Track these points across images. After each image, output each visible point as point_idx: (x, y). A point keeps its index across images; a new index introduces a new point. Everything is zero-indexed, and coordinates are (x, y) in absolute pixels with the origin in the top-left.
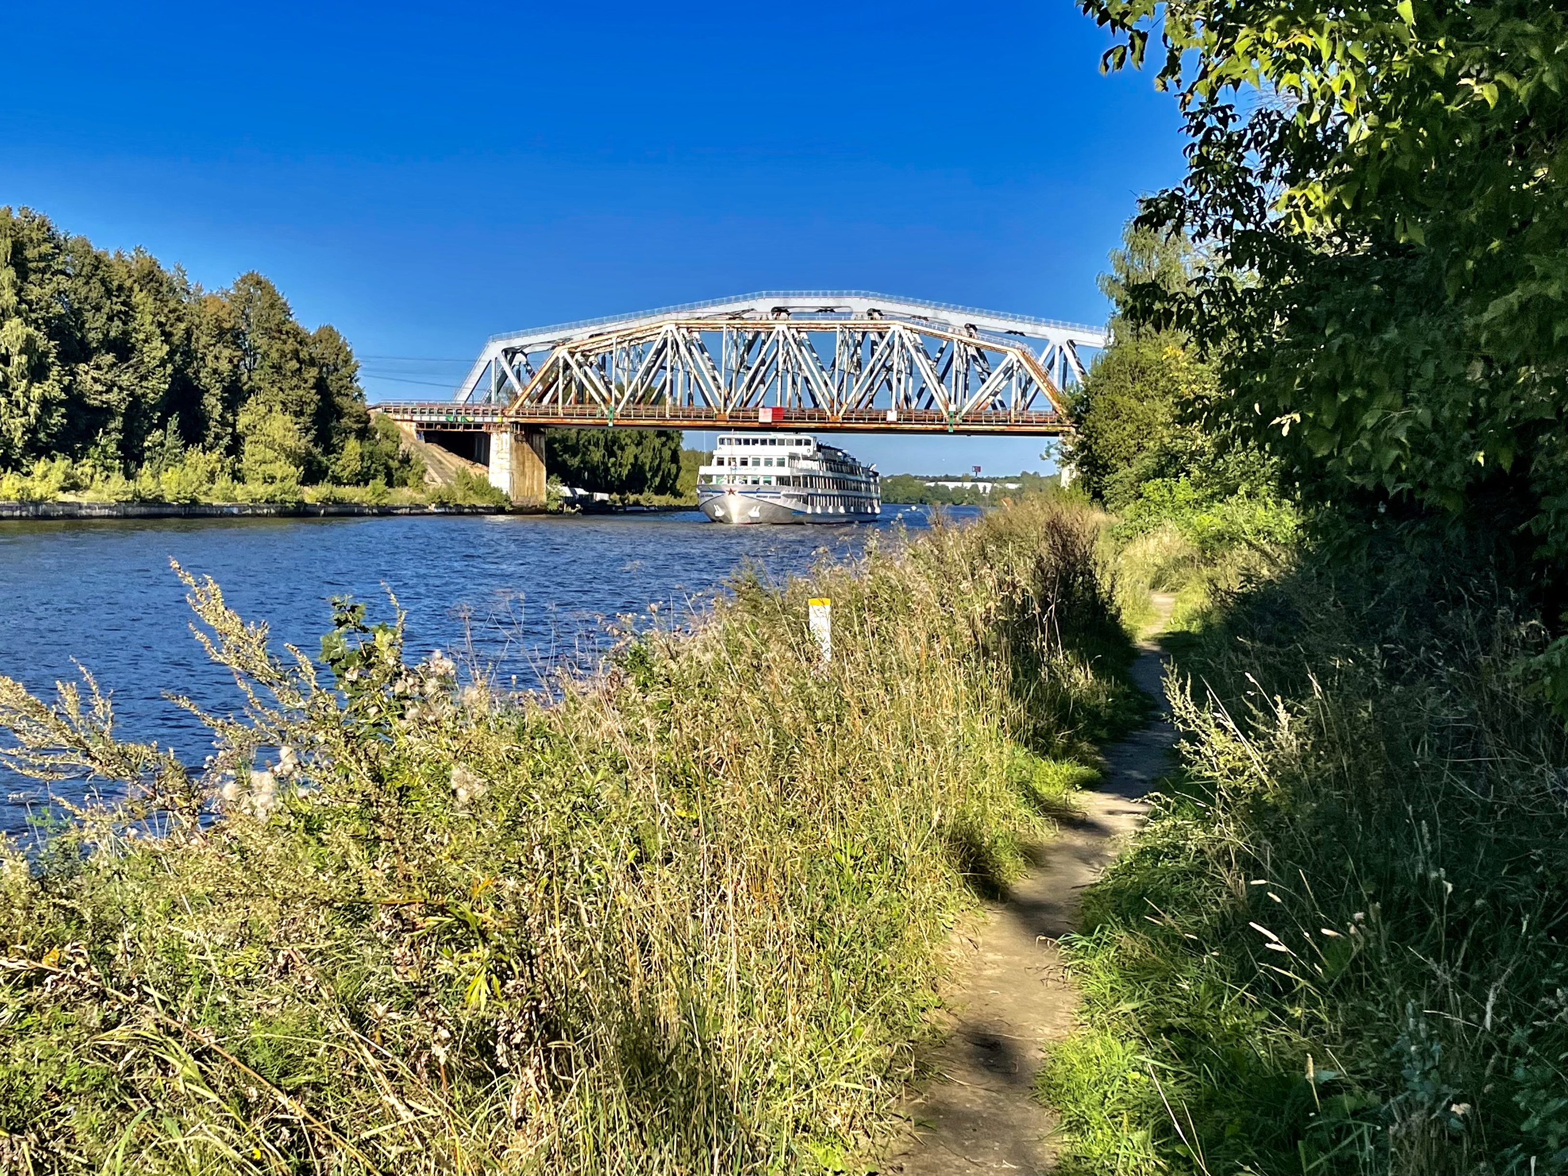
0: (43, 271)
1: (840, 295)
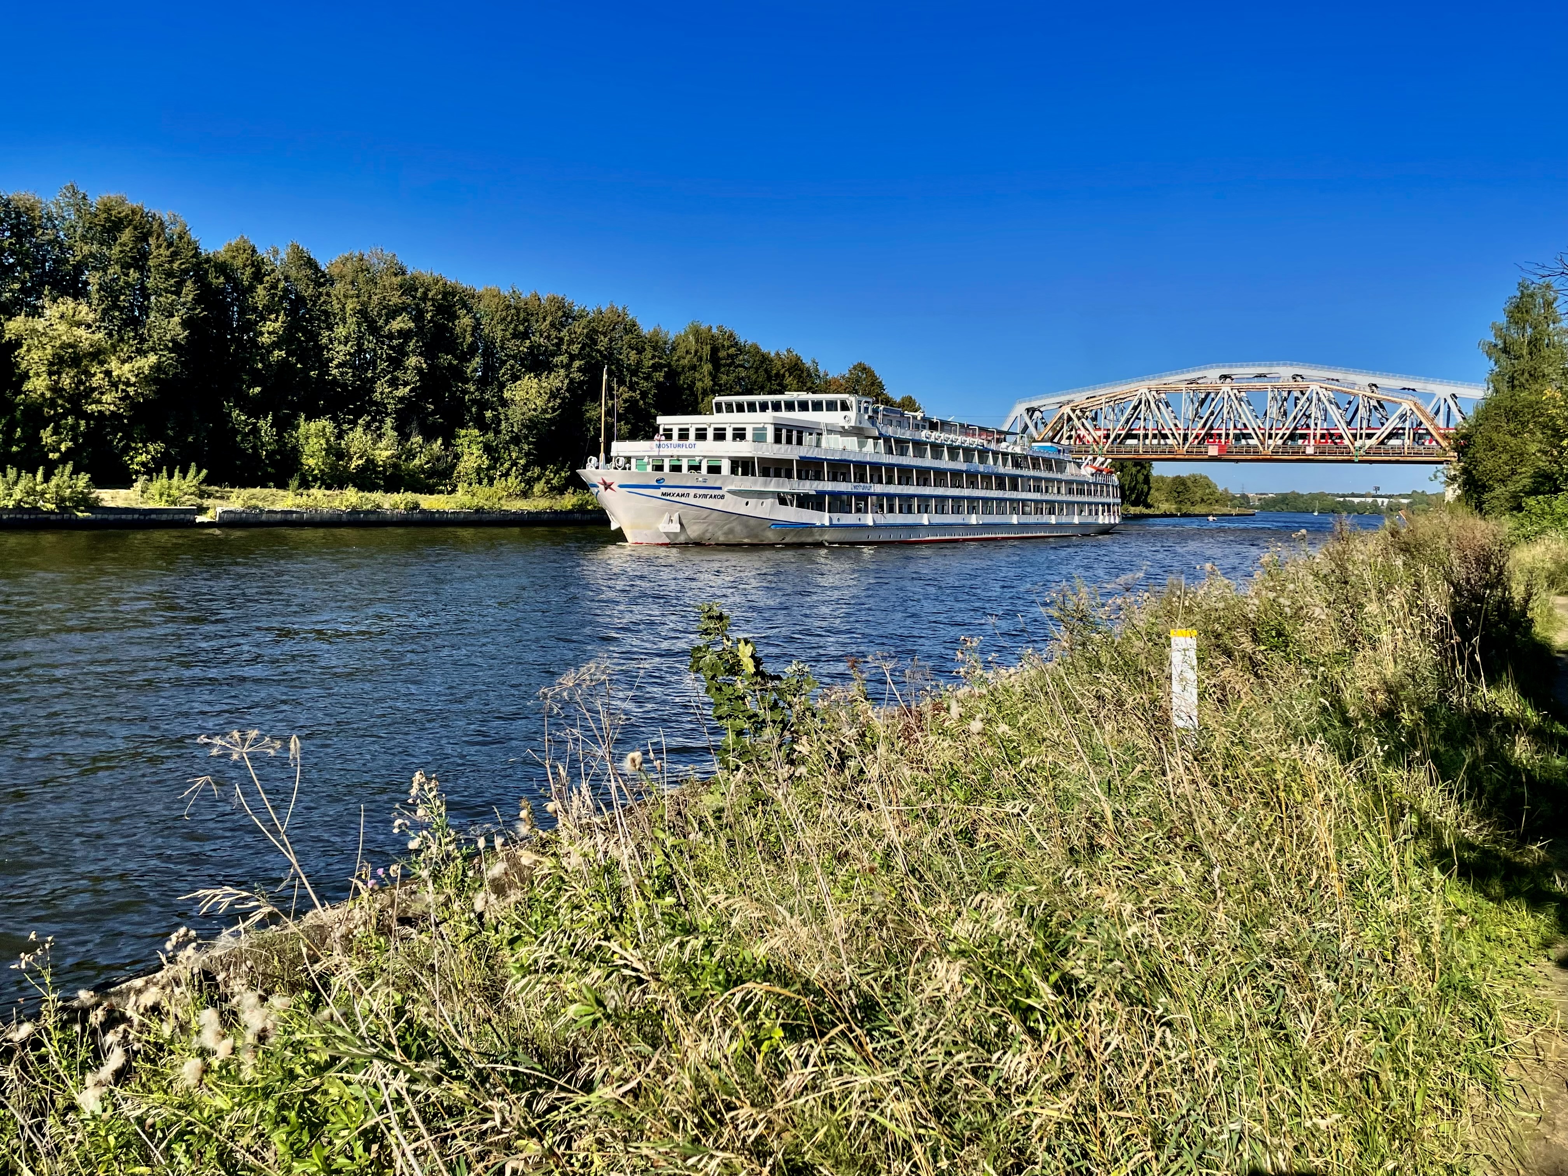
0: (730, 365)
1: (1271, 366)
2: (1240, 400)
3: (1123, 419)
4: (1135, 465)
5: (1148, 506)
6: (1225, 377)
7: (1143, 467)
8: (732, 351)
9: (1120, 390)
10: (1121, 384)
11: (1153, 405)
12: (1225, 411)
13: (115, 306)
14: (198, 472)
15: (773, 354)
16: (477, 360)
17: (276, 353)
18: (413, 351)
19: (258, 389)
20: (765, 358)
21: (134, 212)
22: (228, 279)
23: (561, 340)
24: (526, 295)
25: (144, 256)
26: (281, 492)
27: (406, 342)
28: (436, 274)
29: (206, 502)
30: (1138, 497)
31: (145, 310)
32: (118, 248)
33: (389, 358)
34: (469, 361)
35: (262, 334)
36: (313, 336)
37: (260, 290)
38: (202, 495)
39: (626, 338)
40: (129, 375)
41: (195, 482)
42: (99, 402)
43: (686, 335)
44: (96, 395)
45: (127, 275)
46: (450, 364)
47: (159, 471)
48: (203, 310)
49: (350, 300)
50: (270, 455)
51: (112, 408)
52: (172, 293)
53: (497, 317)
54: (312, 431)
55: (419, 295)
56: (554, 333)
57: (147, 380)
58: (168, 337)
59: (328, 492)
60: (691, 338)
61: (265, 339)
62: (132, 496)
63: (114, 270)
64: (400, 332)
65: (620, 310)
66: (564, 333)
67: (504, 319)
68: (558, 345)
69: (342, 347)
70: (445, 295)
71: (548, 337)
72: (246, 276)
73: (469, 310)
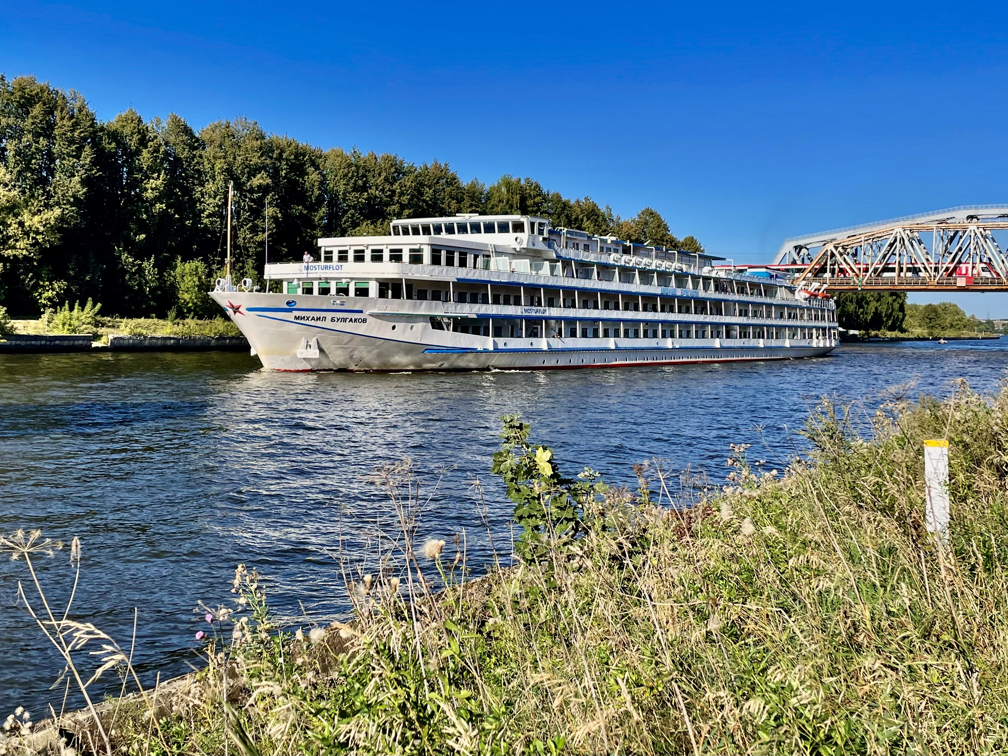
2: (985, 237)
3: (880, 255)
4: (892, 295)
5: (903, 331)
6: (971, 217)
7: (898, 296)
8: (538, 199)
9: (877, 229)
10: (878, 224)
11: (907, 242)
12: (972, 246)
13: (28, 168)
14: (94, 305)
15: (572, 202)
16: (323, 210)
17: (158, 206)
18: (270, 203)
19: (143, 236)
20: (565, 205)
21: (42, 91)
22: (119, 143)
23: (393, 192)
24: (365, 155)
25: (51, 126)
26: (161, 322)
27: (264, 196)
28: (290, 138)
29: (101, 331)
30: (894, 323)
31: (51, 172)
32: (31, 121)
33: (251, 209)
34: (317, 210)
35: (146, 190)
36: (188, 191)
37: (145, 154)
38: (97, 324)
39: (448, 189)
40: (38, 226)
41: (91, 314)
42: (14, 247)
43: (499, 187)
44: (11, 242)
45: (37, 142)
46: (301, 213)
47: (62, 304)
48: (99, 171)
49: (219, 161)
50: (152, 290)
51: (25, 252)
52: (73, 157)
53: (340, 173)
54: (187, 271)
55: (275, 156)
56: (387, 187)
57: (53, 229)
58: (70, 193)
59: (200, 322)
60: (504, 190)
61: (149, 194)
62: (41, 325)
63: (27, 138)
64: (260, 187)
65: (443, 165)
66: (396, 186)
67: (346, 175)
68: (391, 196)
69: (211, 200)
70: (297, 155)
71: (383, 190)
72: (133, 143)
73: (317, 168)
